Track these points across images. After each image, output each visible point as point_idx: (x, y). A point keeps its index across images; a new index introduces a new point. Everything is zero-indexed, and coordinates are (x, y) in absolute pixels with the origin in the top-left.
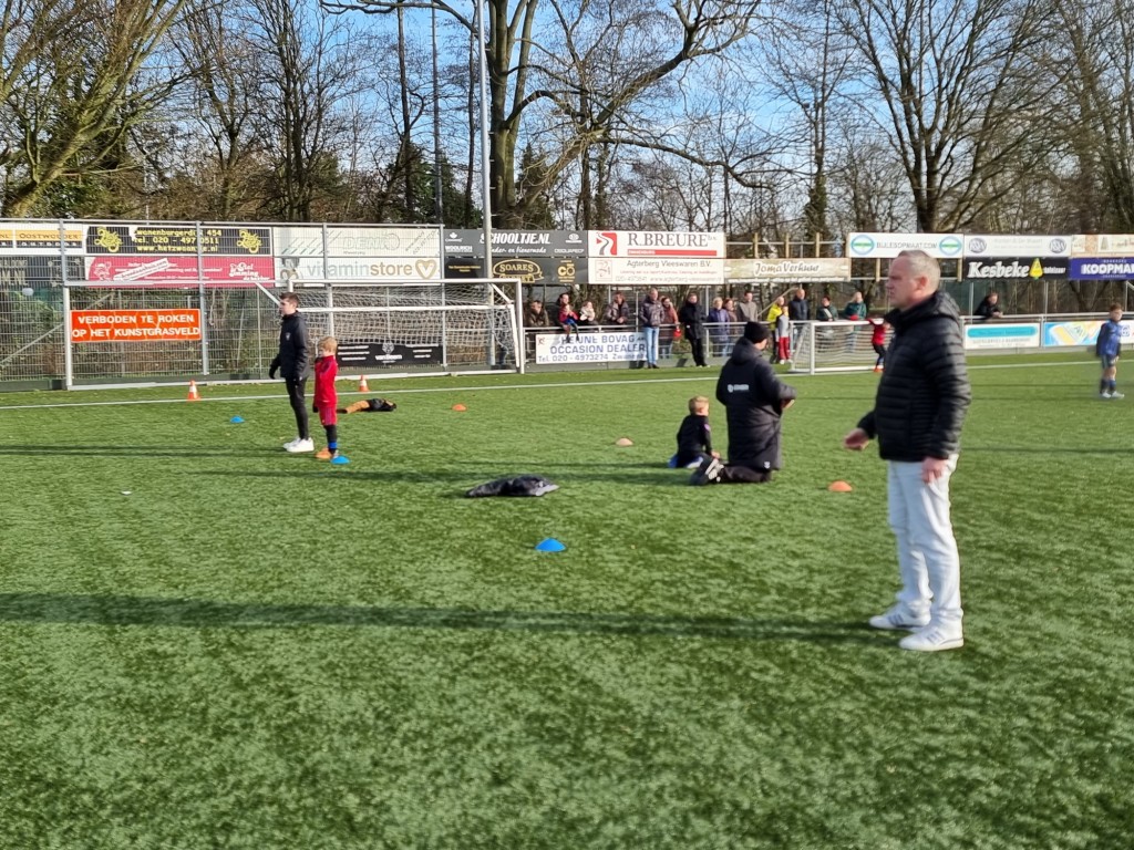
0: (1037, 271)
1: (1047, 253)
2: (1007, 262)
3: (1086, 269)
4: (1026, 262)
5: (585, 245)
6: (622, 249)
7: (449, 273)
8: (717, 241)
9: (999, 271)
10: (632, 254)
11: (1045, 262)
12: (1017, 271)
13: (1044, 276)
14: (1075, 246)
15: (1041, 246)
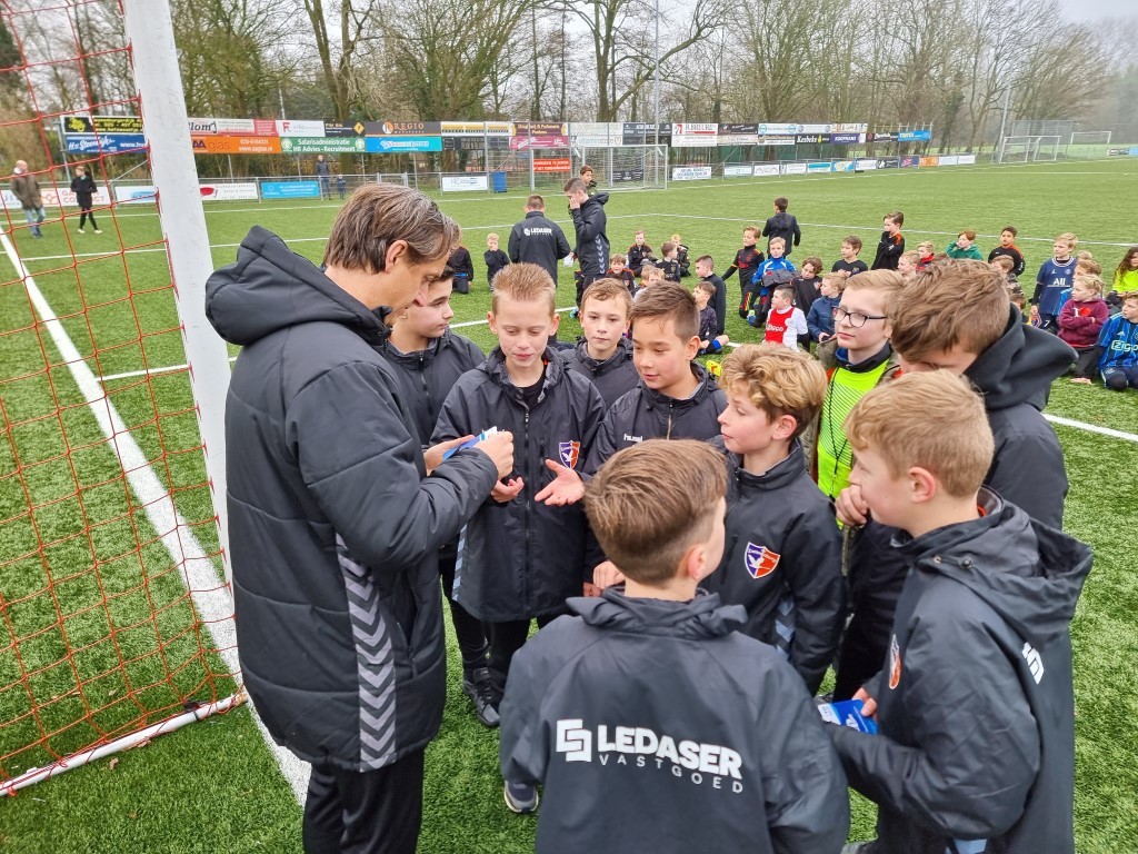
0: (820, 140)
1: (824, 132)
2: (810, 136)
3: (837, 139)
4: (817, 136)
5: (671, 130)
6: (683, 133)
7: (624, 143)
8: (715, 127)
9: (808, 140)
10: (688, 133)
11: (824, 136)
12: (813, 140)
13: (822, 142)
14: (833, 128)
15: (820, 129)
